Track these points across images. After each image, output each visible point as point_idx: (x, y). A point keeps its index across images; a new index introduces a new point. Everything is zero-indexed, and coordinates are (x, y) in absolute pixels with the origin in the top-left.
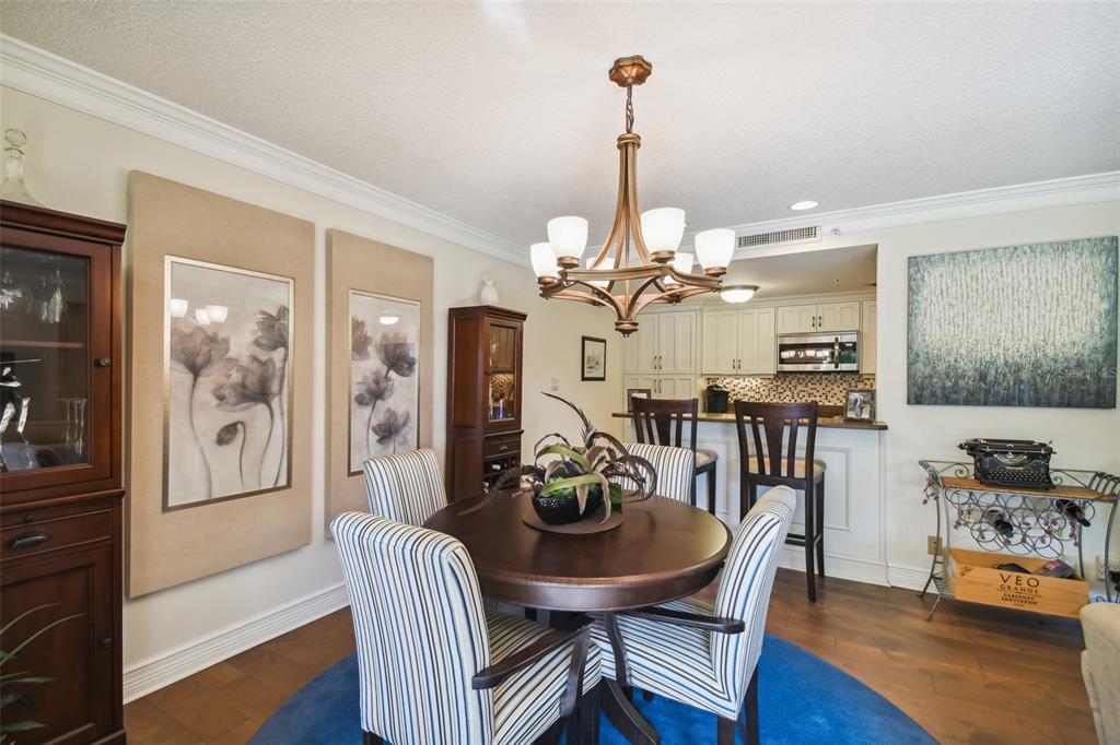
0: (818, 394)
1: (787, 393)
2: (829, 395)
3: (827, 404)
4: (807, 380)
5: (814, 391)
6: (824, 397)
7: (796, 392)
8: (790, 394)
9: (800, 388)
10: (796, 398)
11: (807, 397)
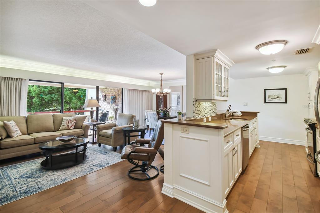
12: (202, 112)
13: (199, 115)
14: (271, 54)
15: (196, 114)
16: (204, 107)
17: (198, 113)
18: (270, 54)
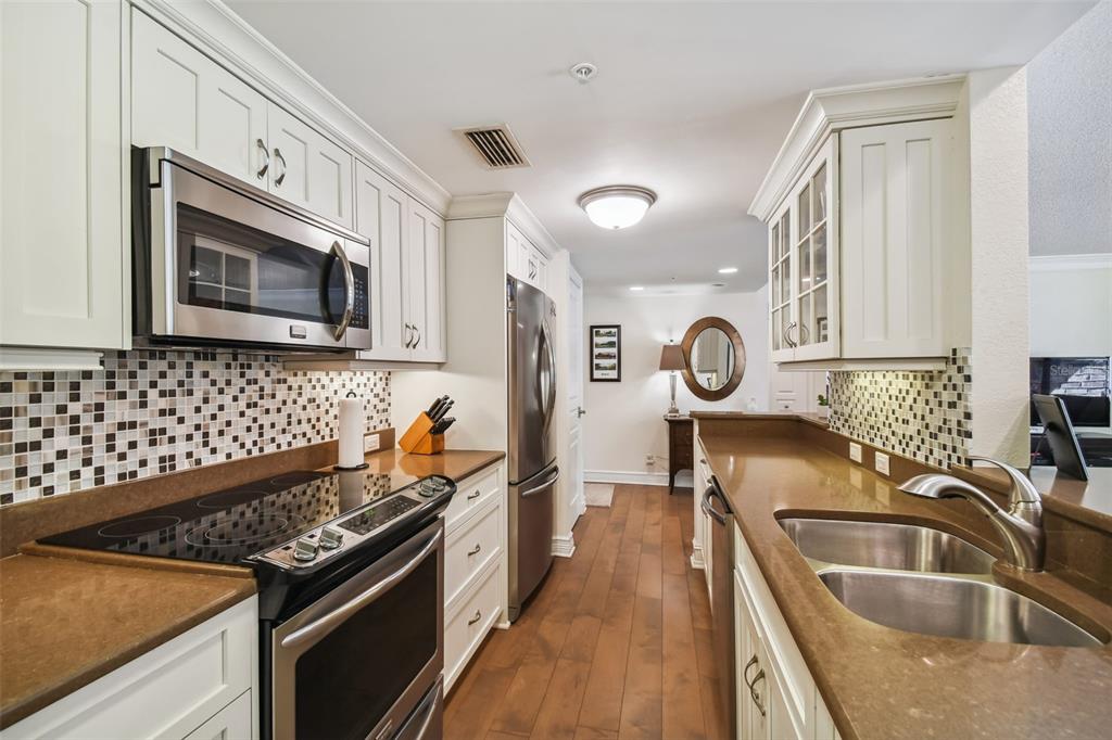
0: (180, 431)
1: (62, 440)
2: (213, 431)
3: (208, 460)
4: (143, 380)
5: (169, 422)
6: (198, 437)
7: (99, 433)
8: (74, 444)
9: (117, 411)
10: (99, 456)
11: (143, 449)
12: (855, 412)
13: (846, 421)
14: (617, 227)
15: (836, 413)
16: (867, 396)
17: (842, 415)
18: (611, 228)
